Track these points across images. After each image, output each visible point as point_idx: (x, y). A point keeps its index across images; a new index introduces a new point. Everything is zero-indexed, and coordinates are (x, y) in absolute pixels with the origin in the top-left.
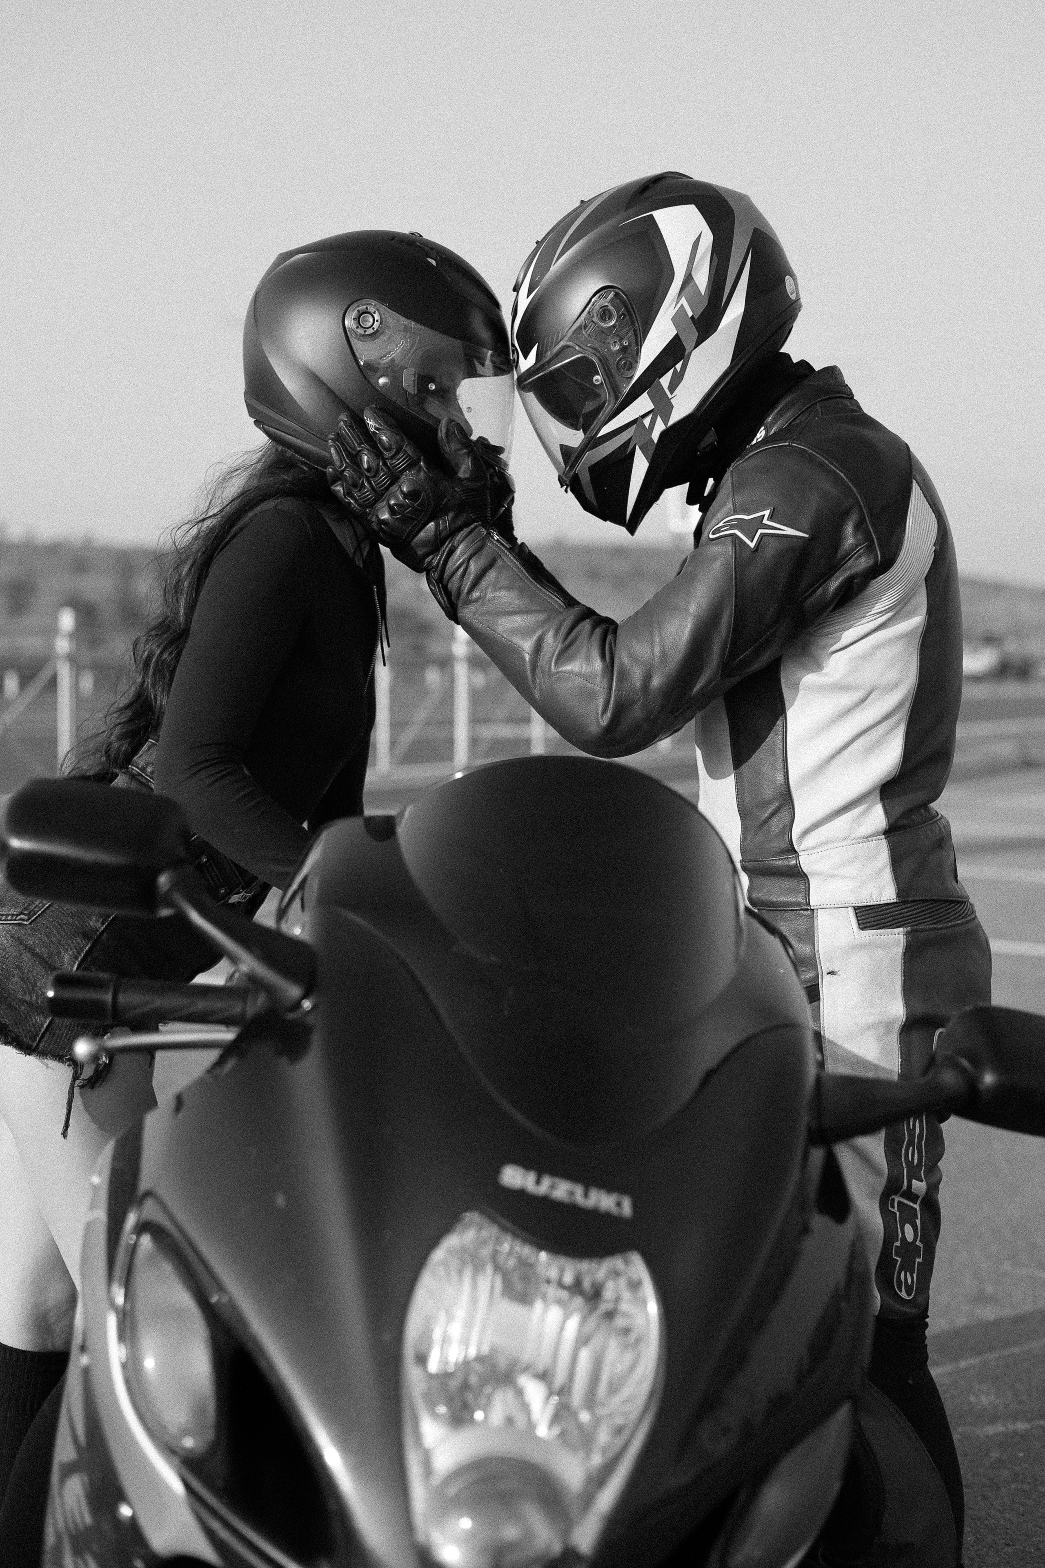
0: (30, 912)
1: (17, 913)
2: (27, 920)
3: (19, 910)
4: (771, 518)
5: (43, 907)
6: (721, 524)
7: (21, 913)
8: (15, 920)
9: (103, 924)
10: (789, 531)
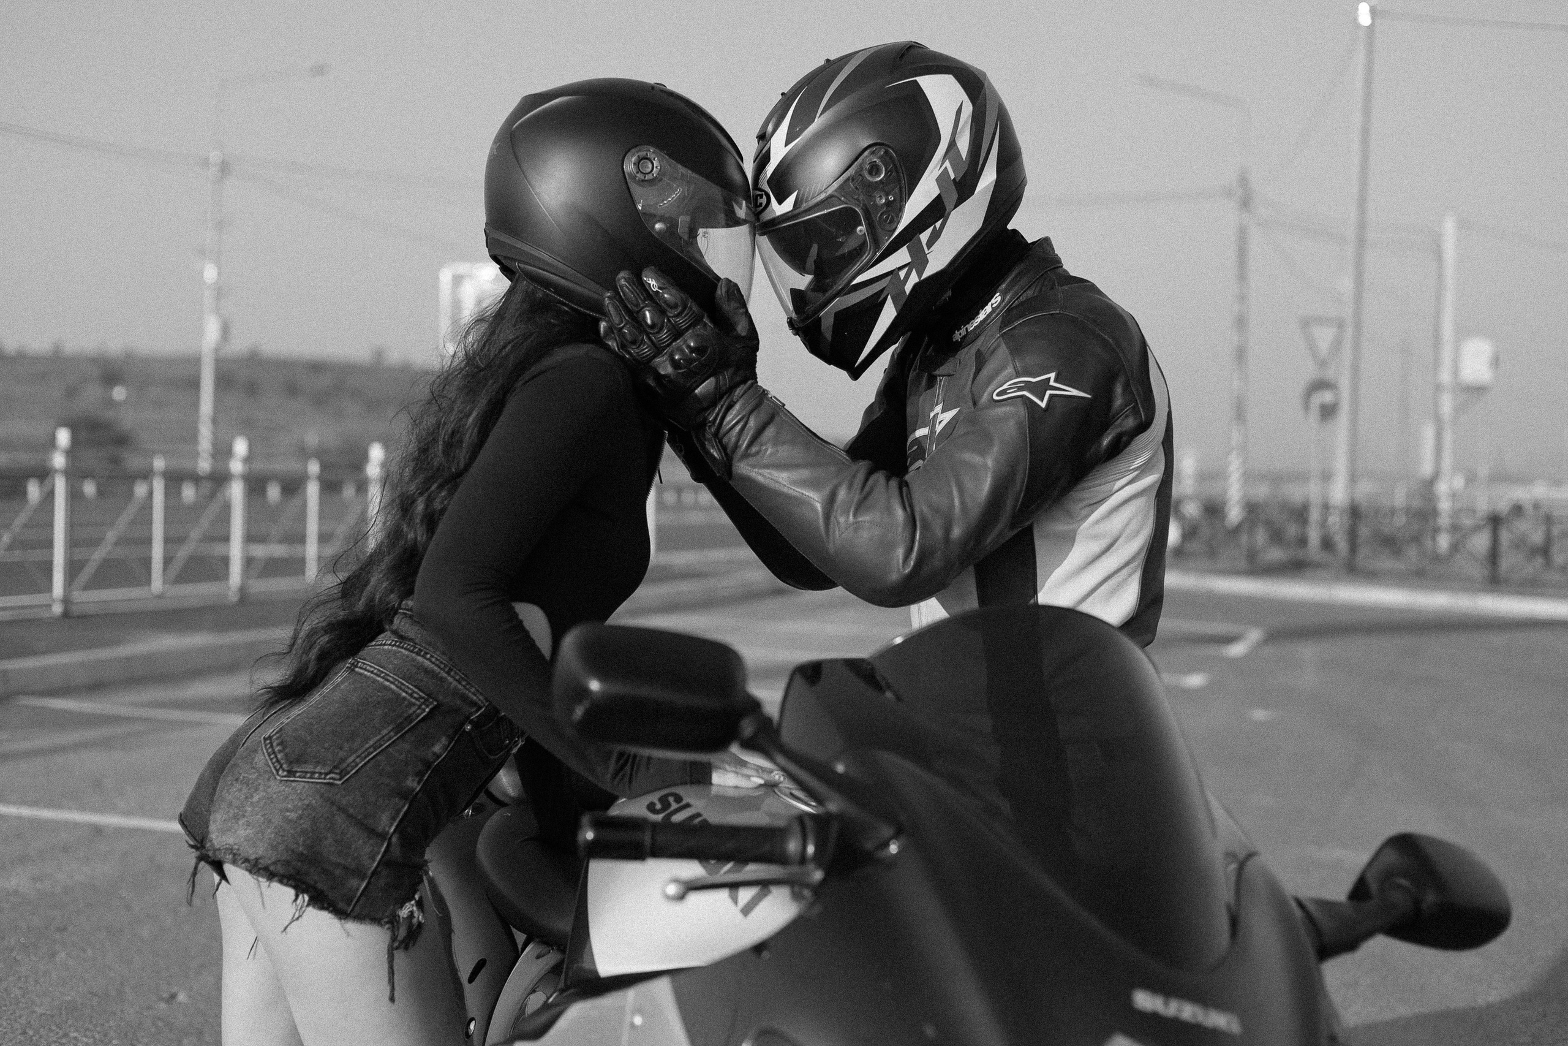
0: (342, 771)
1: (326, 771)
2: (340, 779)
3: (327, 769)
4: (1056, 381)
5: (356, 767)
6: (1005, 386)
7: (330, 772)
8: (325, 779)
9: (419, 783)
10: (1074, 392)
